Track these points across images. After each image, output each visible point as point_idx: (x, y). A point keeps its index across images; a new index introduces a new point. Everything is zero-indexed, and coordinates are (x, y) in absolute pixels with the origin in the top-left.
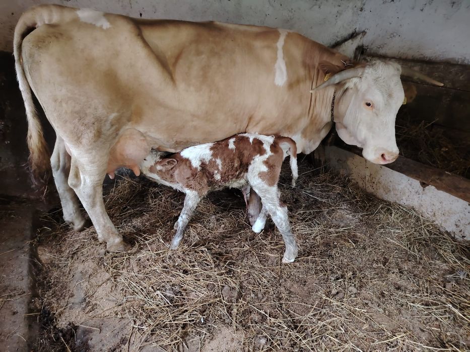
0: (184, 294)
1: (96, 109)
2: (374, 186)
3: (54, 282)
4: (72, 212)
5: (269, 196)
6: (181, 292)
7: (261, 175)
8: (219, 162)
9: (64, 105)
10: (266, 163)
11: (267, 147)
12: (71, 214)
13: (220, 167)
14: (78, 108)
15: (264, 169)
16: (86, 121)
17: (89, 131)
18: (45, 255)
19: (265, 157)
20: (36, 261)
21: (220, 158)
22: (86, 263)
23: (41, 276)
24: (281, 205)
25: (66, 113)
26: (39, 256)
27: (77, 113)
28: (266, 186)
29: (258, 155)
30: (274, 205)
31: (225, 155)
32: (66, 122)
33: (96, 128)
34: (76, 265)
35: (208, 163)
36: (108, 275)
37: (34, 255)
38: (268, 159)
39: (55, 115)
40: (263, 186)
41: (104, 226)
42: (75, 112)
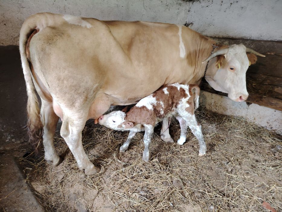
0: (151, 192)
1: (86, 82)
2: (217, 108)
3: (55, 205)
4: (52, 154)
5: (192, 121)
6: (149, 190)
7: (187, 109)
8: (162, 103)
9: (65, 82)
10: (188, 102)
11: (187, 93)
12: (52, 155)
13: (163, 106)
14: (75, 83)
15: (188, 106)
16: (79, 92)
17: (81, 97)
18: (40, 188)
19: (188, 98)
20: (36, 193)
21: (162, 101)
22: (75, 187)
23: (45, 203)
24: (198, 125)
25: (66, 87)
26: (35, 189)
27: (75, 86)
28: (190, 115)
29: (184, 98)
30: (195, 125)
31: (164, 98)
32: (66, 93)
33: (85, 95)
34: (67, 189)
35: (156, 105)
36: (95, 192)
37: (33, 190)
38: (189, 100)
39: (58, 89)
40: (189, 116)
41: (83, 159)
42: (73, 86)
